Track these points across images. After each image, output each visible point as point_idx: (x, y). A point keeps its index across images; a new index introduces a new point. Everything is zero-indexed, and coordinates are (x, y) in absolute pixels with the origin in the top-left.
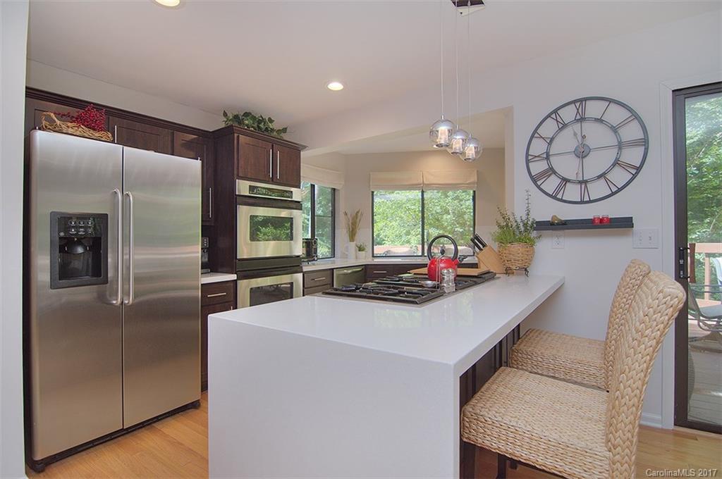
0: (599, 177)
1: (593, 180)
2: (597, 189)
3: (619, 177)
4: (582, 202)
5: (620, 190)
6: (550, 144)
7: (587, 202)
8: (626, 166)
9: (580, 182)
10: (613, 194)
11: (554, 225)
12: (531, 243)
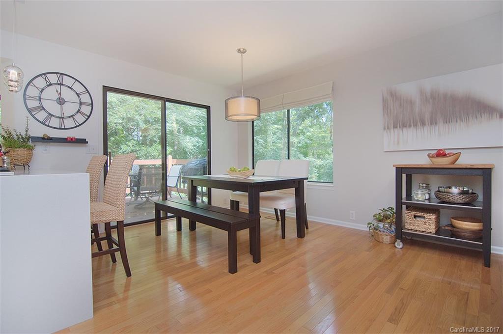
0: (70, 117)
1: (67, 118)
2: (69, 123)
3: (80, 118)
4: (60, 129)
5: (80, 125)
6: (41, 92)
7: (63, 129)
8: (83, 114)
9: (60, 118)
10: (77, 127)
11: (45, 139)
12: (31, 149)
